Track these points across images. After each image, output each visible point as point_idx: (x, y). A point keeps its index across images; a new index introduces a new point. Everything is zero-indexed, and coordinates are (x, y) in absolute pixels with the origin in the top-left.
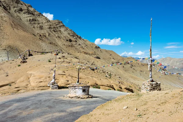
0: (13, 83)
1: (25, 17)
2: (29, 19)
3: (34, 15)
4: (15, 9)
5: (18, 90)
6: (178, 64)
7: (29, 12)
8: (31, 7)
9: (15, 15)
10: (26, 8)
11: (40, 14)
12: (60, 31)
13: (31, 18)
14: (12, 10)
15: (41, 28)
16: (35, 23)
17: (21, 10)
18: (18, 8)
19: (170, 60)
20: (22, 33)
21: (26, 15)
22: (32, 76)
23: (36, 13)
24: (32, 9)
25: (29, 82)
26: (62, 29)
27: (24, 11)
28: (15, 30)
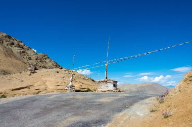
0: (31, 86)
1: (16, 50)
2: (19, 51)
3: (23, 49)
4: (7, 43)
5: (39, 92)
6: (134, 88)
7: (19, 46)
8: (21, 42)
9: (7, 47)
10: (17, 43)
11: (29, 48)
12: (45, 62)
13: (22, 51)
14: (5, 43)
15: (30, 59)
16: (24, 55)
17: (13, 44)
18: (11, 42)
19: (128, 86)
20: (14, 61)
21: (17, 48)
22: (48, 81)
23: (25, 47)
24: (22, 44)
25: (46, 85)
26: (47, 61)
27: (15, 45)
28: (9, 58)
